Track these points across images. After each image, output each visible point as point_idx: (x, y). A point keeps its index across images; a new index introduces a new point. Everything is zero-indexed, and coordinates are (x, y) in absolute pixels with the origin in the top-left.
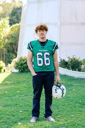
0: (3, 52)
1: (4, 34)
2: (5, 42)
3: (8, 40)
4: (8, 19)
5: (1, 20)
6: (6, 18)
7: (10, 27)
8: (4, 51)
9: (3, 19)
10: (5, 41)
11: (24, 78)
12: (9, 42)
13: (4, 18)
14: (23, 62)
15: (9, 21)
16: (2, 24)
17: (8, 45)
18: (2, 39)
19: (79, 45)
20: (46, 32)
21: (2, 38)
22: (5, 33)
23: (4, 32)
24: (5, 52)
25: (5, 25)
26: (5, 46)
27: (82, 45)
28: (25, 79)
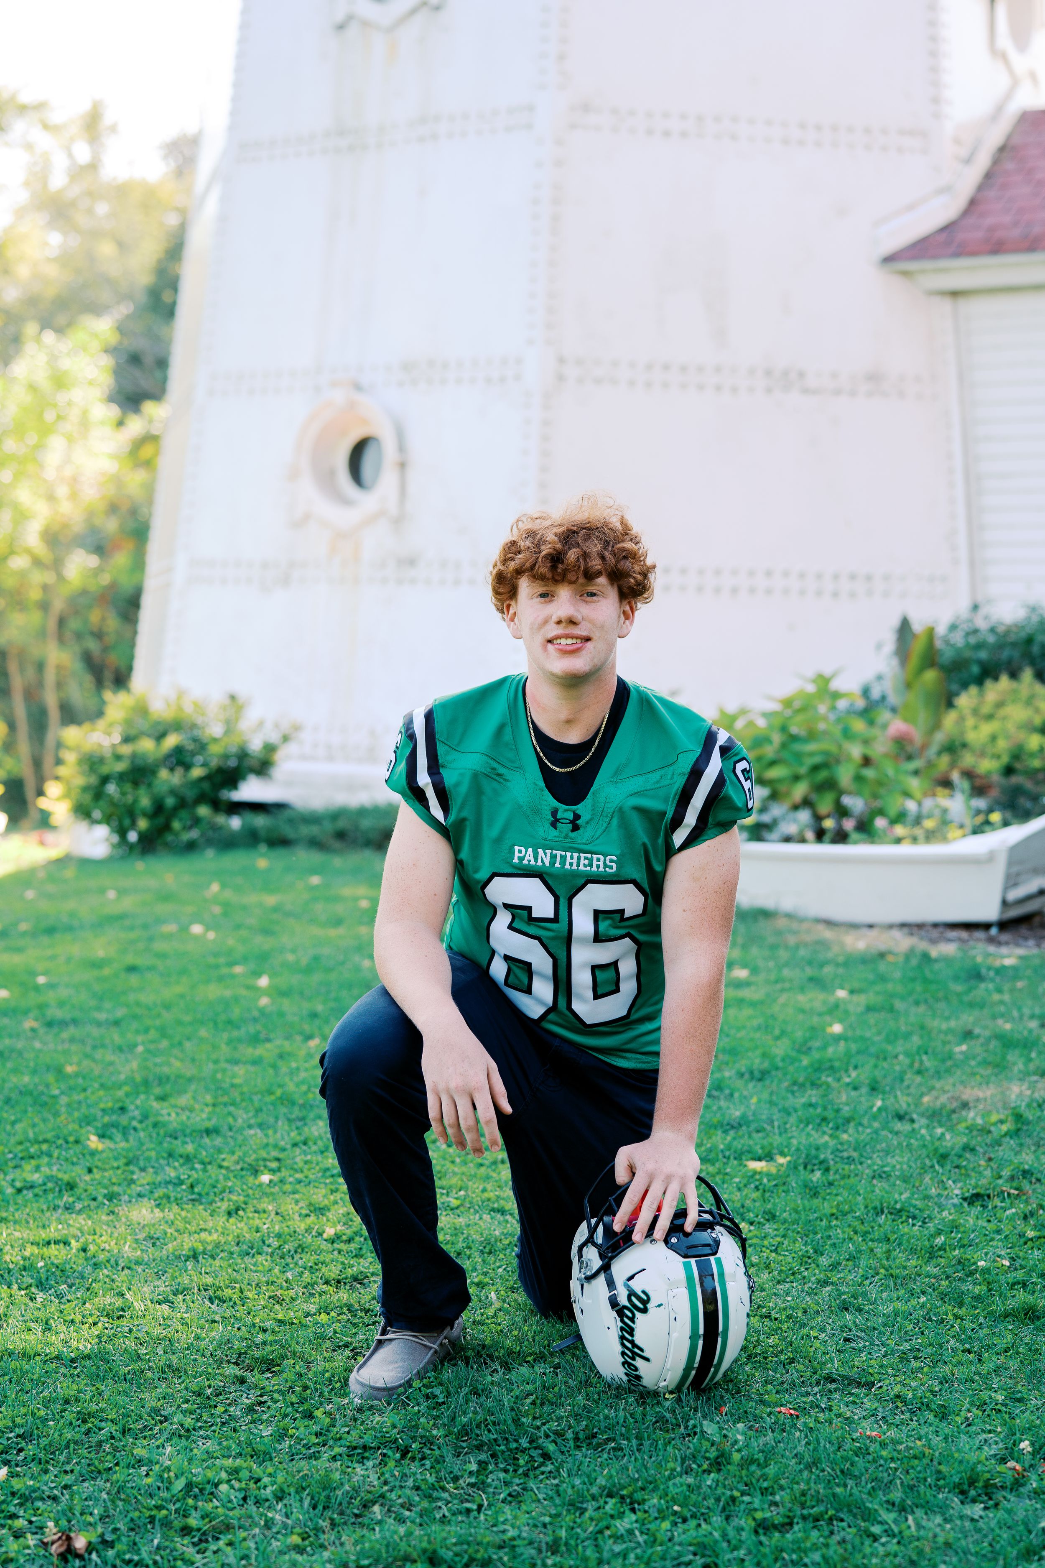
0: (40, 684)
1: (51, 498)
2: (61, 577)
3: (93, 561)
4: (95, 346)
5: (30, 348)
6: (78, 336)
7: (120, 423)
8: (50, 677)
9: (49, 337)
10: (57, 565)
11: (122, 892)
12: (106, 579)
13: (60, 331)
14: (147, 745)
15: (107, 361)
16: (32, 388)
17: (95, 617)
18: (29, 551)
19: (735, 591)
20: (627, 616)
21: (32, 538)
22: (62, 491)
23: (50, 474)
24: (59, 685)
25: (70, 404)
26: (62, 622)
27: (769, 591)
28: (128, 904)
